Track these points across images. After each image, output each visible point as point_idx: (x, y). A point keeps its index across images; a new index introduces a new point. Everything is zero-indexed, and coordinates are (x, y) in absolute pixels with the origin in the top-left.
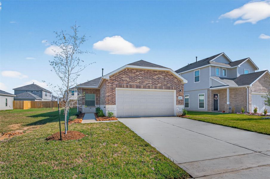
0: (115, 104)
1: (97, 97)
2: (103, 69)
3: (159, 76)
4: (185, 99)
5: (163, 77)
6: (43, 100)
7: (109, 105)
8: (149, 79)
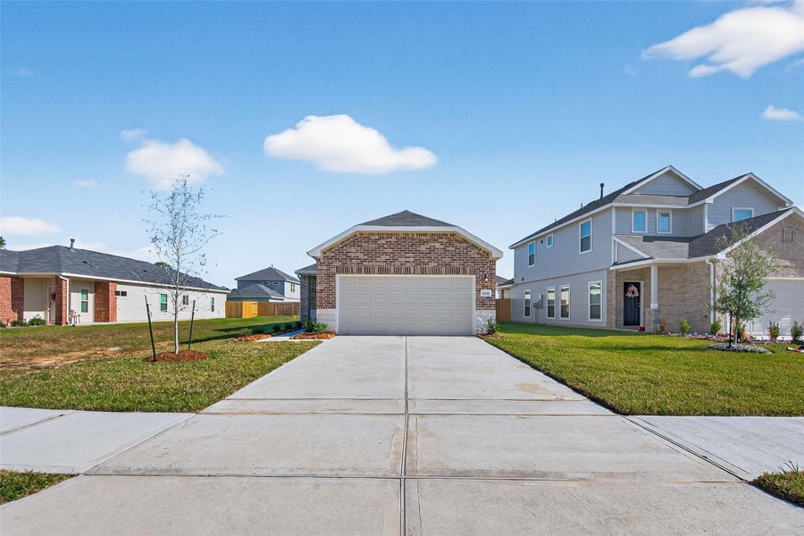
0: (335, 308)
6: (286, 300)
7: (322, 308)
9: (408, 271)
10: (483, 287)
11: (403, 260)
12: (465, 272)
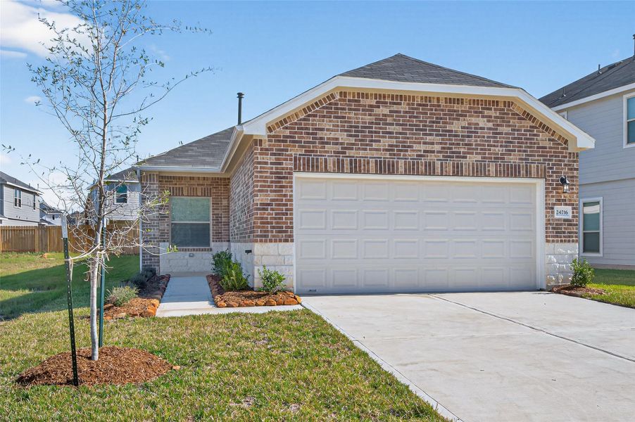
0: (292, 241)
1: (216, 212)
2: (240, 96)
3: (474, 120)
4: (584, 215)
5: (490, 125)
7: (266, 241)
8: (431, 135)
9: (430, 170)
10: (559, 200)
12: (528, 174)
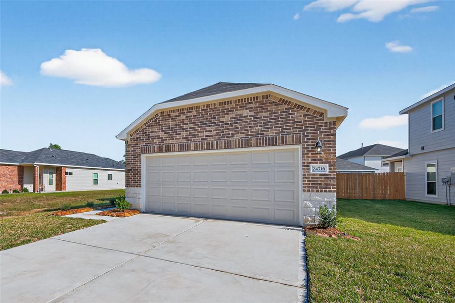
3: (239, 112)
9: (210, 147)
10: (315, 161)
11: (205, 134)
12: (284, 142)
